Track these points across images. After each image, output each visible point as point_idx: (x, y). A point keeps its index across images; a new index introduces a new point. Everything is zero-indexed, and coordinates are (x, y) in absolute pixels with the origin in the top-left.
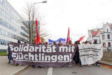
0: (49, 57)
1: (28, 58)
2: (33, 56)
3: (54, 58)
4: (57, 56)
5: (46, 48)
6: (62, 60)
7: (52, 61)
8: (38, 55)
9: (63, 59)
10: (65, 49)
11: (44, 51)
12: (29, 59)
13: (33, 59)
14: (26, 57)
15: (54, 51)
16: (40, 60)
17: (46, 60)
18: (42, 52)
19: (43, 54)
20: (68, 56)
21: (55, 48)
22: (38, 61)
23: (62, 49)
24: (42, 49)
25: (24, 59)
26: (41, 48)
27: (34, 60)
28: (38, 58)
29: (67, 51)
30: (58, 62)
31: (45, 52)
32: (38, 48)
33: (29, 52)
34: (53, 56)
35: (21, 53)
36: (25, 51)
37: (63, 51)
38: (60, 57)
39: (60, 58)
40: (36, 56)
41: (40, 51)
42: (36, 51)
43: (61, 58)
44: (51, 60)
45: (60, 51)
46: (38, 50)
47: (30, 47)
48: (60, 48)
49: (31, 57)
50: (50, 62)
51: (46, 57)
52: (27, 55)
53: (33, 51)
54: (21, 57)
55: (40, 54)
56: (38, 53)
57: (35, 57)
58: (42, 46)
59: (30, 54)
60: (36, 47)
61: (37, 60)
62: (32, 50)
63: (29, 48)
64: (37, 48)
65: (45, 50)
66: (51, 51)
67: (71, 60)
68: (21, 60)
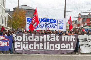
0: (53, 45)
2: (38, 45)
3: (57, 46)
4: (60, 44)
5: (51, 37)
6: (64, 48)
7: (56, 49)
8: (43, 44)
9: (65, 47)
11: (48, 40)
12: (34, 48)
13: (38, 48)
14: (32, 46)
15: (58, 40)
16: (45, 48)
17: (50, 48)
18: (47, 41)
19: (48, 43)
20: (69, 45)
21: (59, 37)
23: (64, 38)
24: (47, 39)
25: (29, 49)
26: (46, 37)
27: (40, 49)
28: (43, 47)
29: (69, 40)
30: (61, 49)
33: (34, 41)
34: (56, 45)
35: (27, 43)
37: (66, 40)
38: (63, 45)
41: (45, 40)
42: (41, 41)
45: (63, 40)
46: (43, 39)
50: (54, 50)
53: (38, 40)
54: (26, 47)
55: (45, 43)
56: (43, 42)
57: (40, 46)
58: (47, 36)
59: (35, 43)
60: (41, 37)
61: (42, 49)
63: (34, 38)
65: (50, 39)
66: (54, 40)
68: (26, 49)
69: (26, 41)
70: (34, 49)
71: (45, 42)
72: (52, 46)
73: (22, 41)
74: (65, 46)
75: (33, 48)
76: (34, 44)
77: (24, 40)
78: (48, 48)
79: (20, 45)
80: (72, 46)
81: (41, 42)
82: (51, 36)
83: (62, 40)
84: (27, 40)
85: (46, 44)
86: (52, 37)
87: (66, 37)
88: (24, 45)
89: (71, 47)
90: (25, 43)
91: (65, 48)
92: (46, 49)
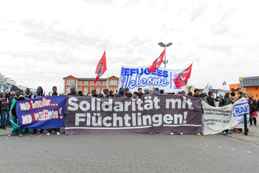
0: (149, 117)
1: (112, 123)
2: (120, 119)
3: (157, 119)
4: (161, 115)
5: (144, 102)
6: (171, 122)
7: (154, 125)
8: (130, 115)
9: (173, 121)
10: (177, 103)
11: (140, 108)
13: (121, 124)
14: (108, 122)
15: (157, 107)
16: (134, 124)
17: (145, 123)
18: (137, 111)
19: (139, 114)
20: (180, 116)
22: (132, 126)
23: (170, 103)
24: (137, 105)
25: (103, 126)
27: (124, 126)
28: (130, 121)
29: (179, 107)
30: (164, 125)
31: (142, 109)
32: (130, 103)
33: (113, 111)
35: (99, 114)
36: (105, 110)
37: (173, 107)
38: (168, 117)
39: (168, 119)
40: (127, 117)
41: (134, 109)
42: (126, 109)
44: (152, 123)
45: (167, 107)
46: (130, 107)
47: (116, 103)
48: (168, 101)
49: (118, 121)
50: (151, 126)
51: (145, 117)
52: (109, 118)
53: (121, 110)
55: (134, 115)
56: (130, 112)
57: (124, 121)
59: (115, 115)
61: (130, 125)
62: (118, 108)
63: (114, 105)
64: (127, 104)
65: (142, 105)
66: (151, 108)
67: (185, 122)
68: (97, 126)
69: (96, 112)
70: (112, 126)
71: (134, 112)
72: (147, 120)
73: (90, 111)
74: (171, 118)
75: (110, 124)
76: (112, 117)
77: (93, 109)
78: (140, 123)
79: (86, 118)
80: (185, 118)
81: (126, 113)
82: (144, 100)
84: (99, 109)
85: (137, 116)
86: (146, 102)
87: (173, 101)
88: (94, 118)
89: (183, 120)
90: (95, 114)
91: (173, 123)
92: (137, 125)
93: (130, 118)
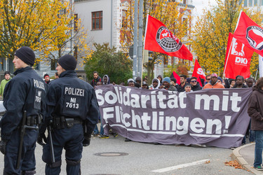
0: (173, 119)
1: (131, 122)
2: (138, 118)
3: (181, 123)
4: (188, 118)
5: (167, 97)
9: (205, 129)
13: (140, 126)
14: (127, 120)
16: (154, 127)
17: (168, 128)
18: (159, 109)
20: (217, 122)
22: (151, 130)
24: (157, 101)
26: (156, 97)
27: (142, 128)
28: (150, 123)
29: (216, 108)
33: (131, 107)
36: (125, 103)
37: (207, 107)
38: (198, 123)
40: (146, 117)
41: (154, 105)
42: (144, 106)
43: (198, 126)
46: (149, 104)
47: (133, 96)
49: (137, 121)
50: (175, 133)
51: (168, 119)
55: (155, 114)
57: (142, 122)
58: (157, 94)
59: (133, 112)
60: (143, 96)
62: (134, 103)
66: (176, 106)
70: (131, 127)
72: (171, 123)
74: (202, 124)
75: (129, 124)
76: (131, 114)
79: (114, 113)
83: (196, 108)
86: (170, 97)
87: (207, 99)
91: (204, 132)
92: (158, 129)
93: (149, 118)
